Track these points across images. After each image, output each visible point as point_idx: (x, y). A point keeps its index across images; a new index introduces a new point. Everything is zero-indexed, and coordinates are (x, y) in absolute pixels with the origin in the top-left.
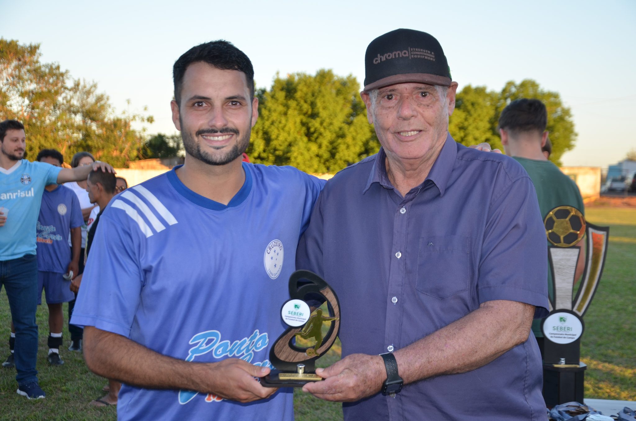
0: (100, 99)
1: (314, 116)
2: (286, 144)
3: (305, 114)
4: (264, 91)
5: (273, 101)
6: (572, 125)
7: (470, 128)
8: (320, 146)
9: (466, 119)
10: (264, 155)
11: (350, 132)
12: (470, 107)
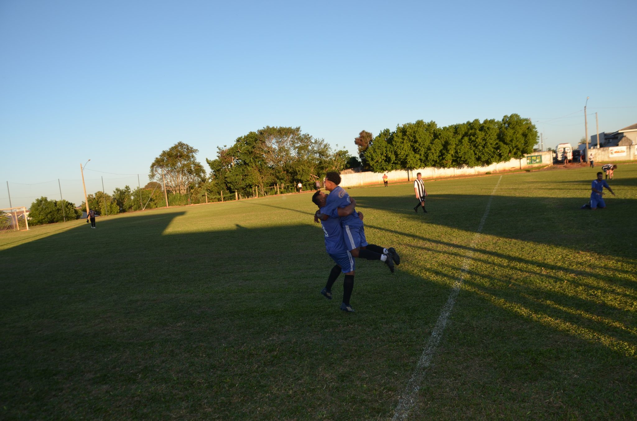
0: (325, 146)
1: (416, 142)
2: (405, 156)
3: (412, 141)
4: (394, 133)
5: (397, 137)
6: (536, 132)
7: (487, 139)
8: (421, 155)
9: (485, 135)
10: (396, 162)
11: (433, 147)
12: (487, 130)
